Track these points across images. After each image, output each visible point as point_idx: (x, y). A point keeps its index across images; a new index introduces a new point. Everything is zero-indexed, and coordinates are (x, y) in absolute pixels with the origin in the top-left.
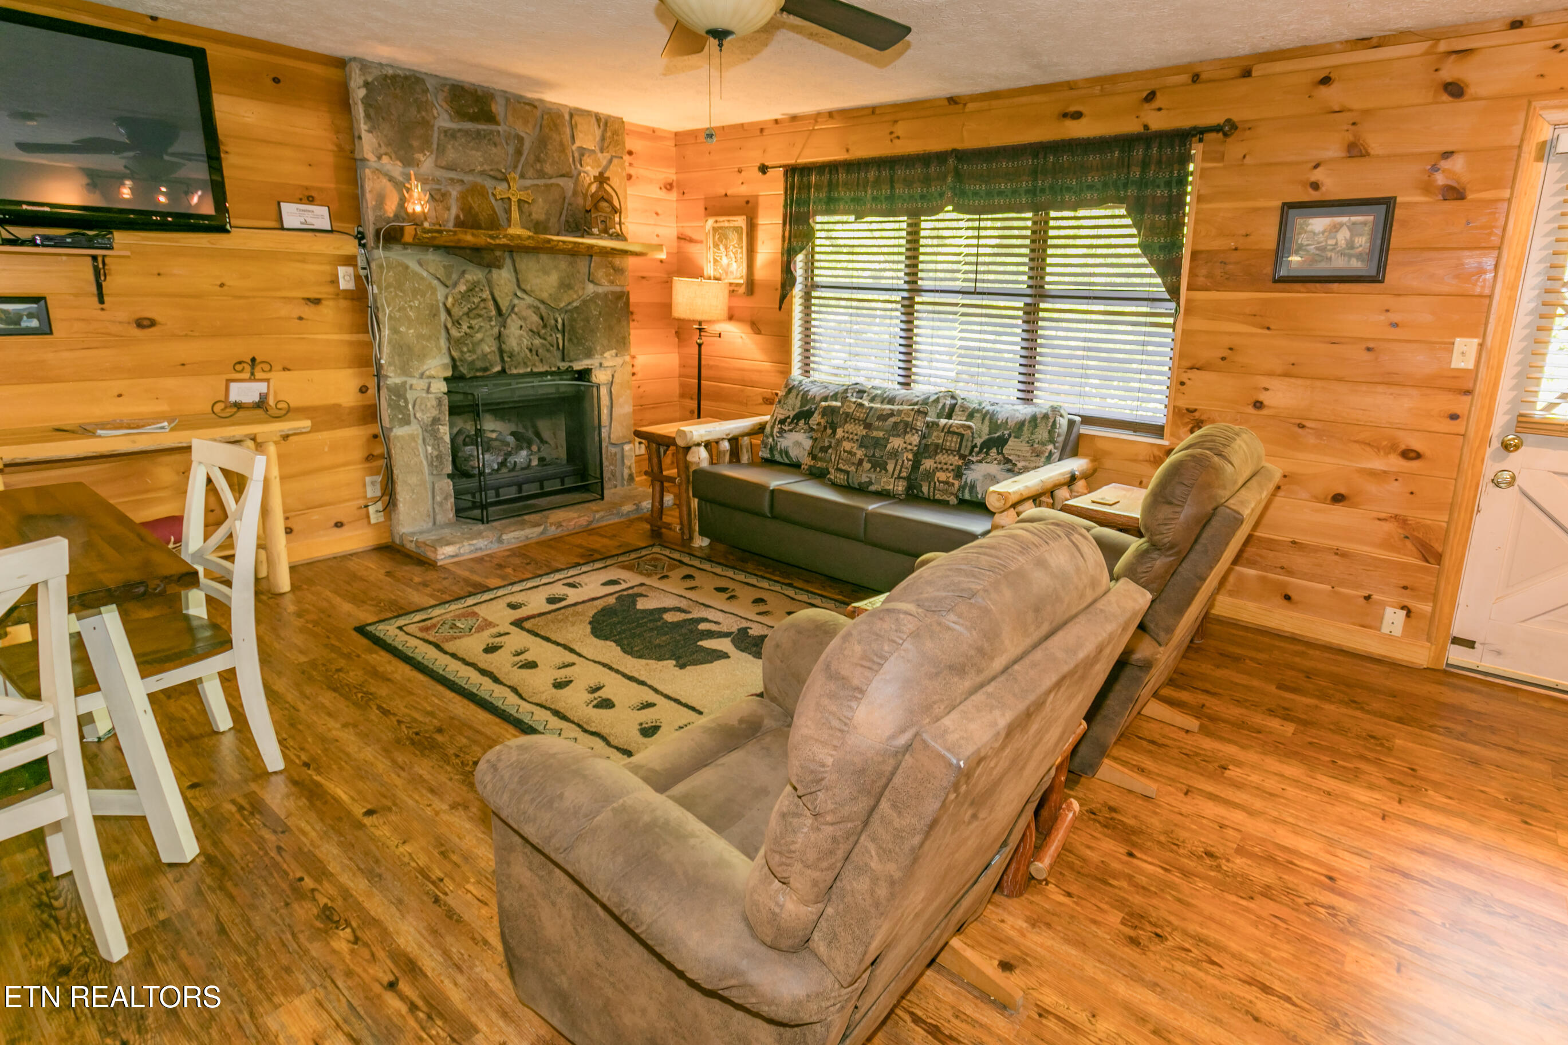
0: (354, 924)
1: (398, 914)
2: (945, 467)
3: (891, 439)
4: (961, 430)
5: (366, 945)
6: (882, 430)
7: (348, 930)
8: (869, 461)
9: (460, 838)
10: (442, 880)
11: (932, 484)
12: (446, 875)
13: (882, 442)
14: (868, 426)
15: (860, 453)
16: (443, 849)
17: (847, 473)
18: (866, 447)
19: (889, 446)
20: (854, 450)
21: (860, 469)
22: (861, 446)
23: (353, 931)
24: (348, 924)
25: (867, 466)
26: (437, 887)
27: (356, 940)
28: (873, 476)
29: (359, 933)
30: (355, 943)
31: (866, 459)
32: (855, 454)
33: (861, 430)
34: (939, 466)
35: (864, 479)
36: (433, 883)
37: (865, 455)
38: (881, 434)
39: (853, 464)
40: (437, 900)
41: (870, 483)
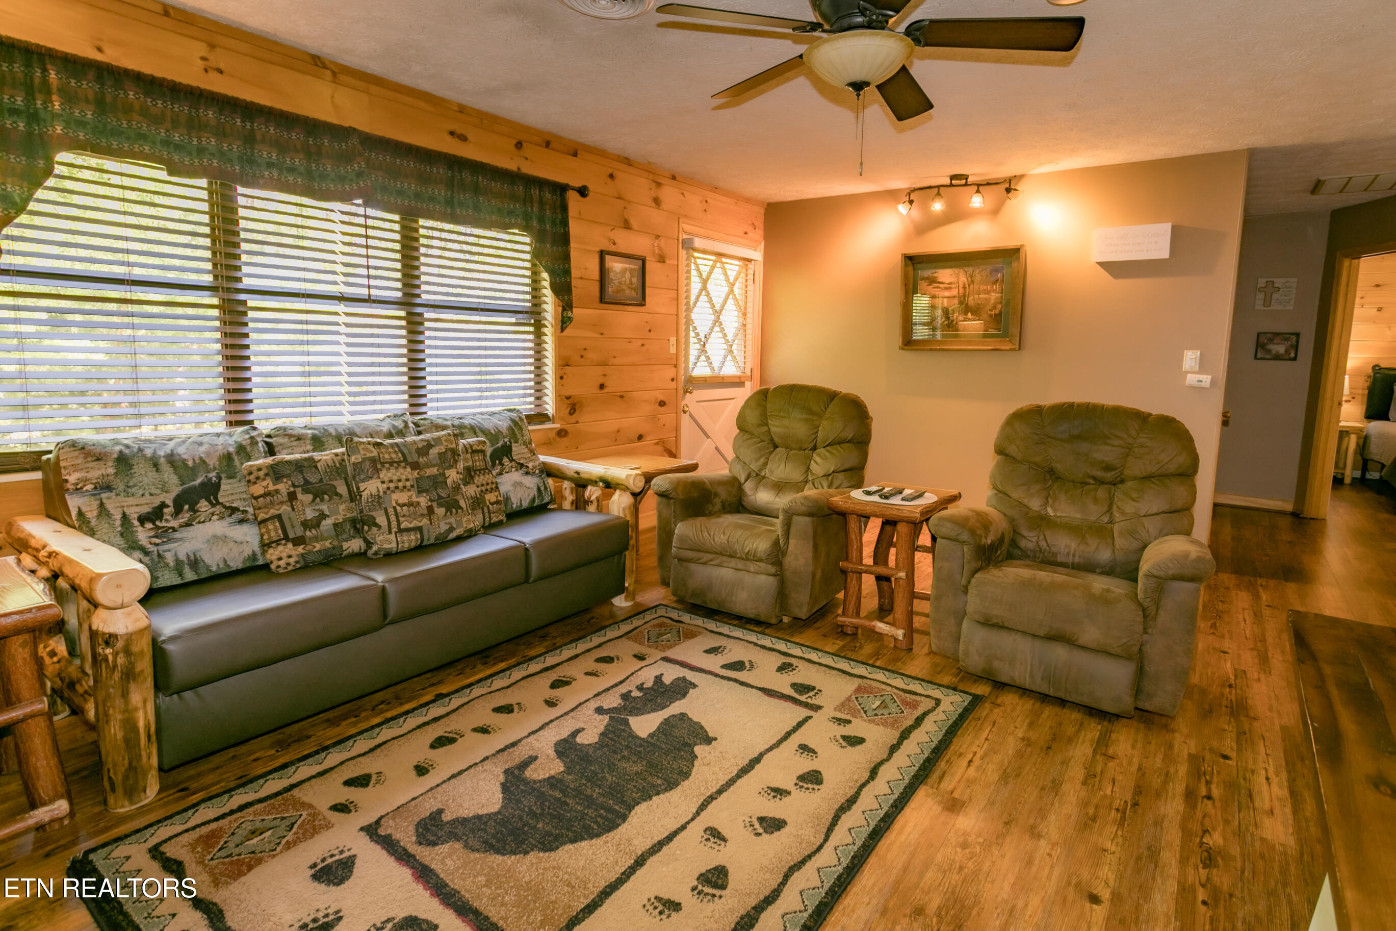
0: (1198, 840)
1: (1166, 820)
2: (489, 487)
3: (447, 473)
4: (480, 447)
5: (1202, 824)
6: (433, 466)
7: (1205, 840)
8: (440, 505)
9: (1070, 816)
10: (1118, 810)
11: (486, 509)
12: (1111, 809)
13: (441, 479)
14: (415, 466)
15: (423, 501)
16: (1089, 822)
17: (419, 529)
18: (427, 491)
19: (449, 481)
20: (414, 499)
21: (434, 518)
22: (420, 492)
23: (1202, 837)
24: (1201, 844)
25: (440, 511)
26: (1126, 809)
27: (1206, 832)
28: (452, 520)
29: (1200, 833)
30: (1207, 831)
31: (435, 504)
32: (418, 503)
33: (407, 473)
34: (484, 488)
35: (444, 527)
36: (1124, 813)
37: (431, 500)
38: (434, 471)
39: (423, 515)
40: (1135, 804)
41: (451, 529)
